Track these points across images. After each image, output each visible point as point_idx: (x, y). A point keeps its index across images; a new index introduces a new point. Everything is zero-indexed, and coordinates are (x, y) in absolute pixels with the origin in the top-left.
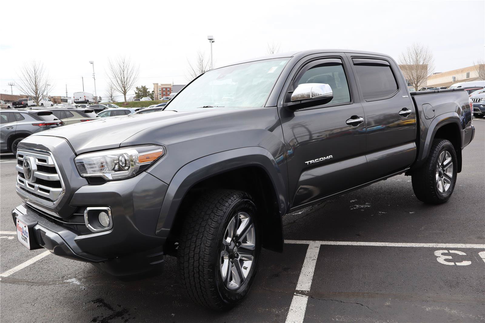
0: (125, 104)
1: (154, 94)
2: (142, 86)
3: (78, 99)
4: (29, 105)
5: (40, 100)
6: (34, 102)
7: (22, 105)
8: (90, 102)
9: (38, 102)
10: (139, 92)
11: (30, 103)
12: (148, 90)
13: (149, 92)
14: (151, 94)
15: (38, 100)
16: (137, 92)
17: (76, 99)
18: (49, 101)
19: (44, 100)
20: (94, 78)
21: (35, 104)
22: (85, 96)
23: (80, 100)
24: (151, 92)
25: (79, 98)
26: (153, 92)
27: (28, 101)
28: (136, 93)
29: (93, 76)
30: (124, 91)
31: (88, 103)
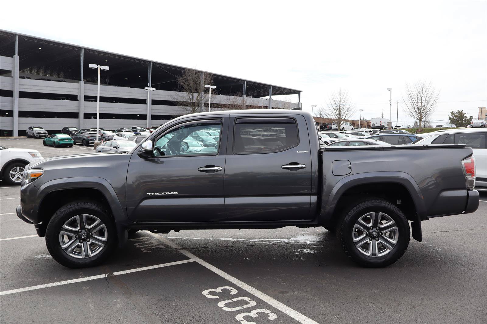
0: (420, 130)
1: (471, 119)
2: (458, 111)
3: (375, 125)
4: (333, 128)
5: (342, 125)
6: (336, 126)
7: (327, 129)
8: (385, 127)
9: (340, 127)
10: (454, 117)
11: (334, 127)
12: (465, 115)
13: (466, 117)
14: (468, 119)
15: (340, 124)
16: (452, 117)
17: (373, 124)
18: (350, 125)
19: (345, 124)
20: (391, 104)
21: (337, 128)
22: (381, 122)
23: (376, 125)
24: (468, 117)
25: (375, 123)
26: (470, 117)
27: (332, 125)
28: (450, 118)
29: (390, 103)
30: (419, 117)
31: (383, 128)
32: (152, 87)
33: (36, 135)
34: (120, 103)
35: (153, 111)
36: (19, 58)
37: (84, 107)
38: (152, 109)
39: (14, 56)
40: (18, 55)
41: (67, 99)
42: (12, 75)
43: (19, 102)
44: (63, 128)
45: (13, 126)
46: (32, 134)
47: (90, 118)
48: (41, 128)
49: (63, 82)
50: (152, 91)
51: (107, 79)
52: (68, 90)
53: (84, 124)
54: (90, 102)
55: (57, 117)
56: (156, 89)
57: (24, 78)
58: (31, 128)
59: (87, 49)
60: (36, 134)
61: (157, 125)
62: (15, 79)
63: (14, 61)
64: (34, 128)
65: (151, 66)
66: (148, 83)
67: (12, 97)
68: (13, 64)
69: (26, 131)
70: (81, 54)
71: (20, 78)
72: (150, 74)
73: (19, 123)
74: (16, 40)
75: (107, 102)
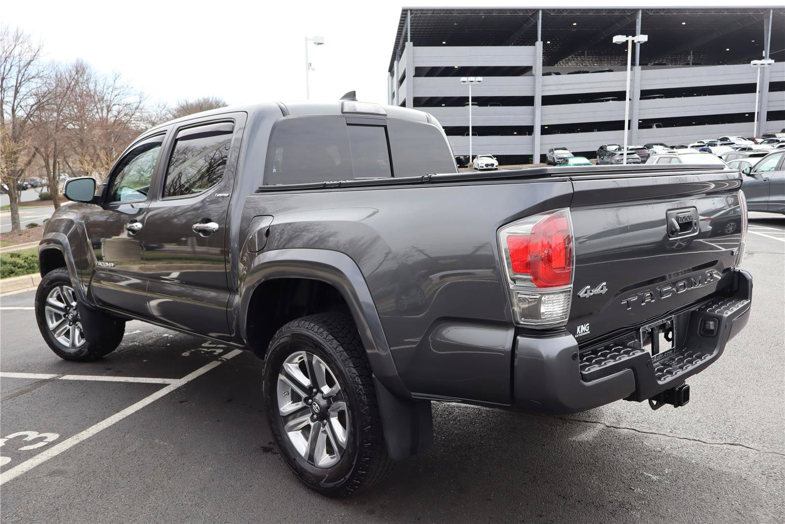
32: (771, 57)
33: (556, 160)
34: (706, 95)
35: (771, 104)
36: (543, 45)
37: (640, 109)
38: (768, 101)
39: (536, 43)
40: (541, 41)
41: (613, 100)
42: (534, 73)
43: (541, 112)
44: (599, 147)
45: (533, 150)
46: (552, 160)
47: (651, 127)
48: (565, 149)
49: (607, 73)
50: (768, 66)
51: (690, 55)
52: (614, 84)
53: (638, 138)
54: (651, 100)
55: (596, 130)
56: (775, 62)
57: (549, 74)
58: (552, 150)
59: (646, 10)
60: (557, 158)
61: (773, 131)
62: (537, 77)
63: (535, 50)
64: (556, 149)
65: (771, 17)
66: (764, 52)
67: (533, 105)
68: (535, 55)
69: (546, 155)
70: (637, 20)
71: (543, 75)
72: (768, 34)
73: (541, 144)
74: (539, 19)
75: (681, 97)
